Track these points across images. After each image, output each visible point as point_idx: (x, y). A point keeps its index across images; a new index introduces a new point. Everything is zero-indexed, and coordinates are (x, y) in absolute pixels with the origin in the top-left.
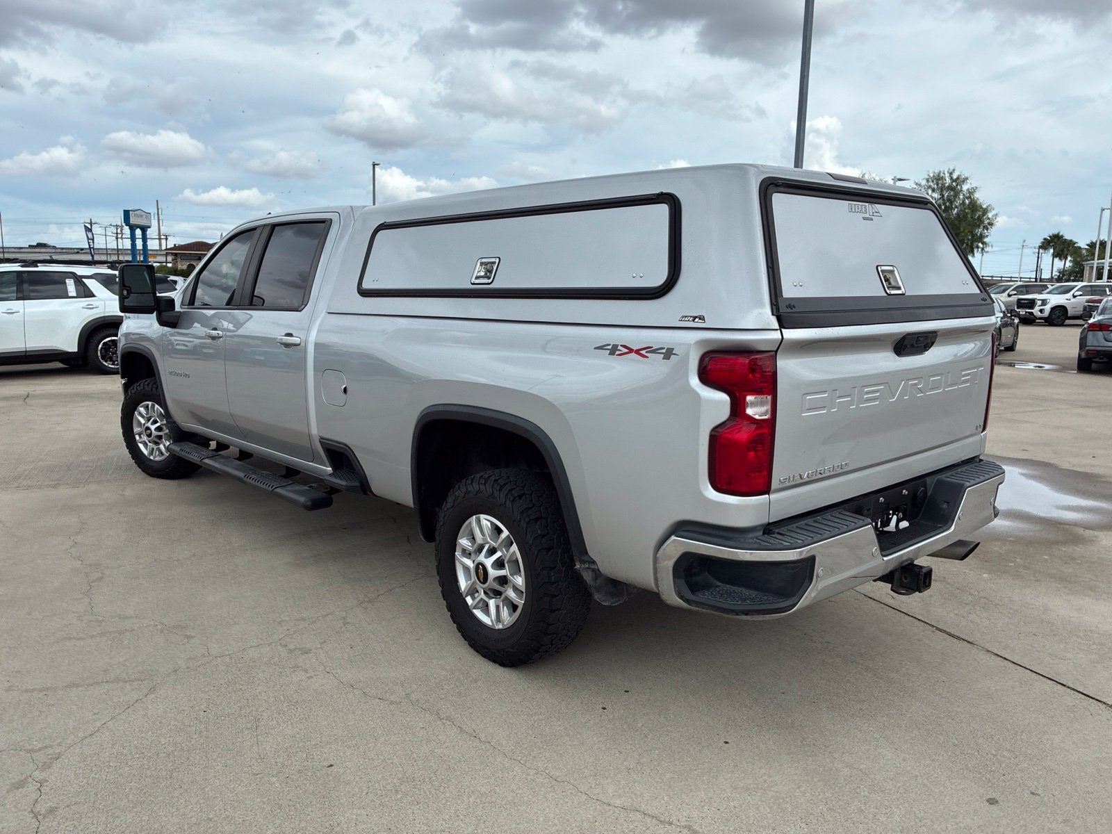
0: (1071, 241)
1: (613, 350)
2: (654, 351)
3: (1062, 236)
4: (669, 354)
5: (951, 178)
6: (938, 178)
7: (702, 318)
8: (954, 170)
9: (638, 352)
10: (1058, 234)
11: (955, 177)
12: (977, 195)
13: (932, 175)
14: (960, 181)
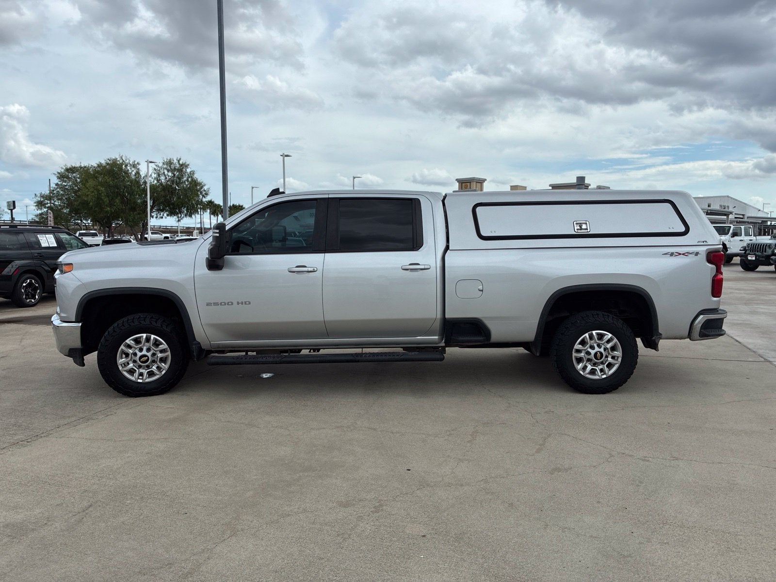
0: (219, 205)
1: (672, 254)
2: (691, 254)
3: (213, 202)
4: (697, 254)
5: (179, 164)
6: (170, 163)
7: (706, 241)
8: (180, 159)
9: (683, 254)
10: (211, 200)
11: (181, 162)
12: (196, 176)
13: (165, 161)
14: (184, 166)
